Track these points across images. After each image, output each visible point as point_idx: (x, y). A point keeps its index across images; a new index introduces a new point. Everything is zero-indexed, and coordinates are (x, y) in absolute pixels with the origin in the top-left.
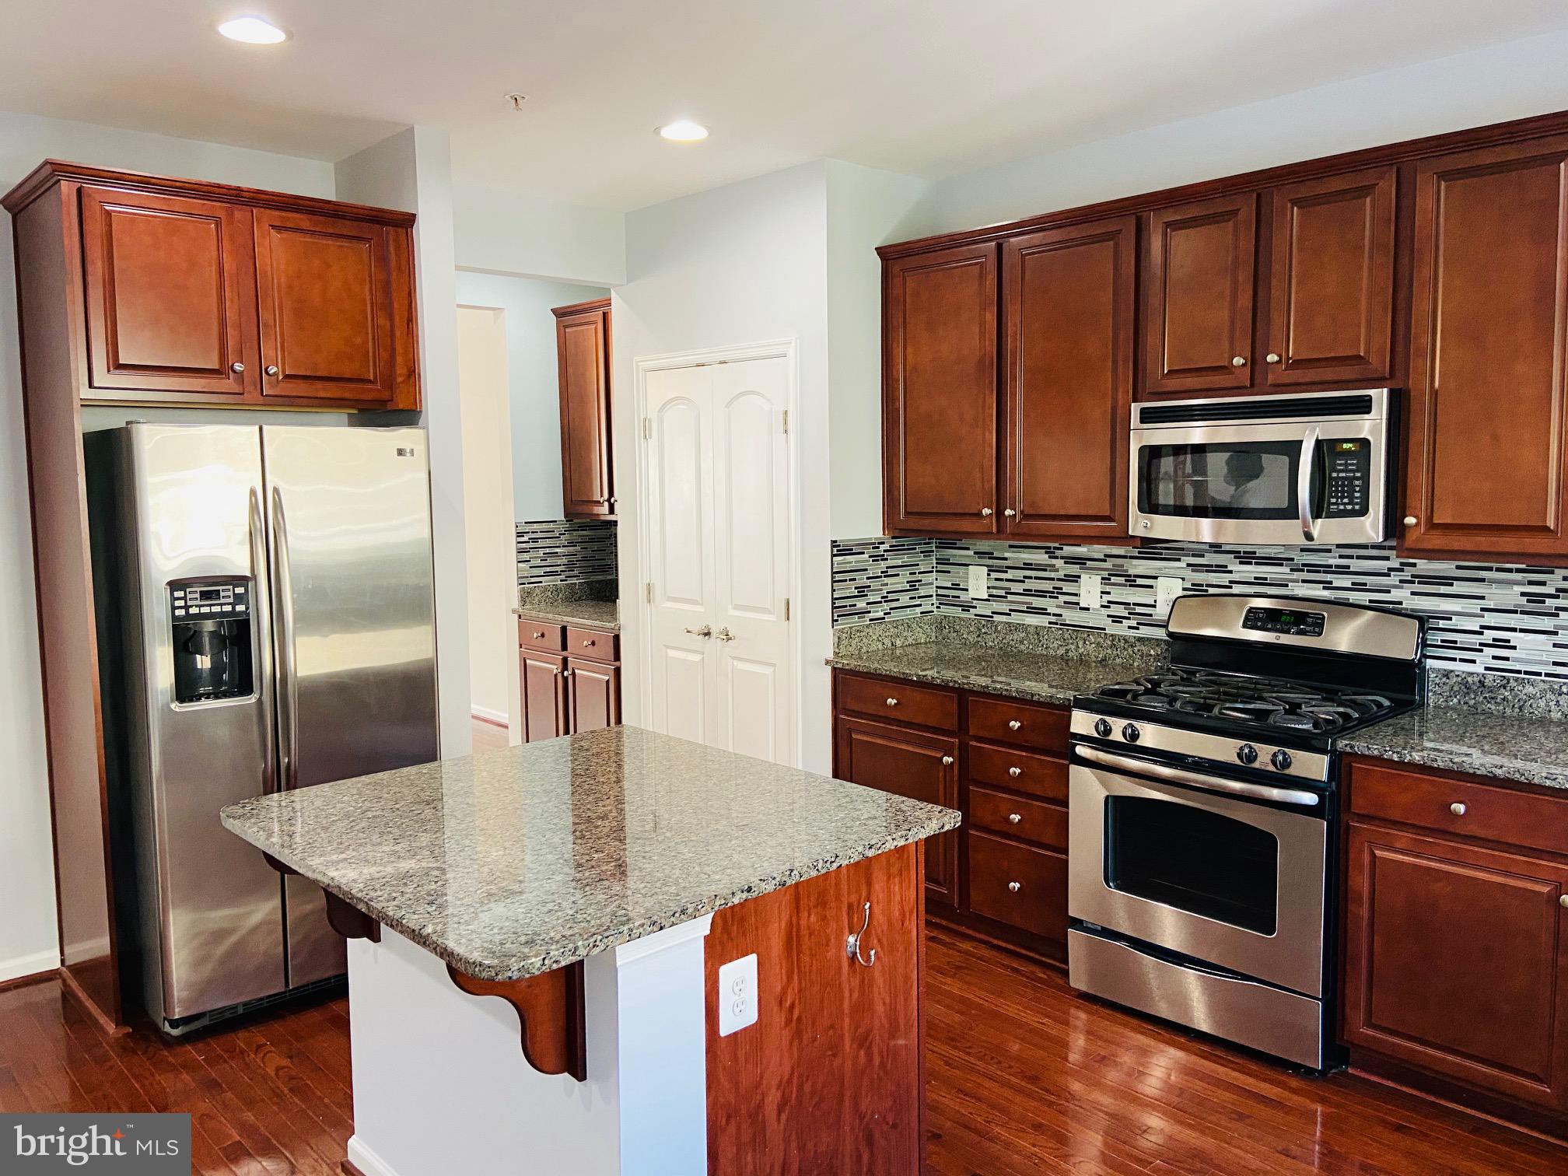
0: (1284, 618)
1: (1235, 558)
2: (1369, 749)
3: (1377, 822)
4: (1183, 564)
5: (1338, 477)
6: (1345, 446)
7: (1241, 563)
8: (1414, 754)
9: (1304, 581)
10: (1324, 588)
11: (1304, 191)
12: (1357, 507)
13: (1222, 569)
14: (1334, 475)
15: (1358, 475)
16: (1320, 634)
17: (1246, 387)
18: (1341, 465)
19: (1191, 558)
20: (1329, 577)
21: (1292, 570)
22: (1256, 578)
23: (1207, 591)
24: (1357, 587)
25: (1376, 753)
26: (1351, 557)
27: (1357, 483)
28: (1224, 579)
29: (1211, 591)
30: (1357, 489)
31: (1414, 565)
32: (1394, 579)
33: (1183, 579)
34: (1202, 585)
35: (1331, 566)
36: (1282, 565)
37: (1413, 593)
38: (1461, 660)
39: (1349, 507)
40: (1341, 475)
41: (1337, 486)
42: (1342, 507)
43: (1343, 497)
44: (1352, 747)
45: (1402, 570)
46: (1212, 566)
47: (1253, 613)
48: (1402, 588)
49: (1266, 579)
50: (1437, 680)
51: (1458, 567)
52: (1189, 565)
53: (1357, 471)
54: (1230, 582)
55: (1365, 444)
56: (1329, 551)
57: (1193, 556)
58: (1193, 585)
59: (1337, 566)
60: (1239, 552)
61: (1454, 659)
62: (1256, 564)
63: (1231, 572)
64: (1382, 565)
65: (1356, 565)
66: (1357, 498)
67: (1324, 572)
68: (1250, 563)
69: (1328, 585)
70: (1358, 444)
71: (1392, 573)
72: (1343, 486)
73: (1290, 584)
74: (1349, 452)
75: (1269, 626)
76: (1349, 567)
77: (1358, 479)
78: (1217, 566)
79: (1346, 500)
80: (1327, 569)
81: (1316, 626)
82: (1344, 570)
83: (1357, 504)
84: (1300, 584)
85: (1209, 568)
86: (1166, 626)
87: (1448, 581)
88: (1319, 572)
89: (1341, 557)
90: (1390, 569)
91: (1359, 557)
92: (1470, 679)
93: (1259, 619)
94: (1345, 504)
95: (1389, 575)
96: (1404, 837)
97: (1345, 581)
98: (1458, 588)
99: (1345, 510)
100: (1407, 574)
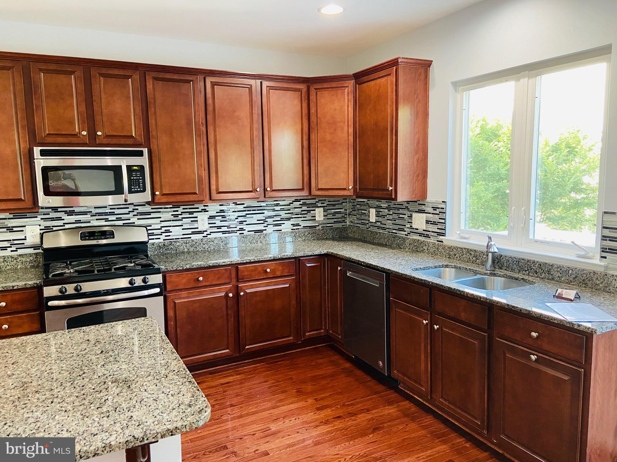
0: (96, 234)
1: (65, 213)
2: (173, 268)
3: (174, 292)
4: (39, 219)
5: (134, 179)
6: (135, 168)
7: (68, 215)
8: (187, 266)
9: (97, 220)
10: (105, 221)
11: (104, 71)
12: (142, 189)
13: (60, 219)
14: (132, 178)
15: (141, 178)
16: (114, 238)
17: (87, 144)
18: (134, 174)
19: (43, 216)
20: (107, 217)
21: (91, 216)
22: (75, 221)
23: (53, 229)
24: (118, 219)
25: (175, 269)
26: (115, 209)
27: (141, 181)
28: (60, 223)
29: (55, 229)
30: (141, 183)
31: (137, 209)
32: (131, 214)
33: (40, 225)
34: (50, 227)
35: (107, 213)
36: (87, 214)
37: (138, 219)
38: (156, 239)
39: (139, 189)
40: (134, 178)
41: (133, 182)
42: (136, 189)
43: (136, 186)
44: (167, 269)
45: (134, 212)
46: (54, 218)
47: (82, 234)
48: (134, 218)
49: (80, 221)
50: (150, 247)
51: (152, 209)
52: (42, 219)
53: (140, 177)
54: (64, 224)
55: (142, 167)
56: (106, 207)
57: (44, 214)
58: (45, 227)
59: (109, 213)
60: (67, 211)
61: (153, 239)
62: (75, 215)
63: (64, 220)
64: (126, 211)
65: (117, 211)
66: (141, 186)
67: (105, 215)
68: (73, 215)
69: (107, 220)
70: (139, 167)
71: (130, 213)
72: (136, 182)
73: (91, 221)
74: (136, 170)
75: (92, 238)
76: (114, 212)
77: (141, 179)
78: (56, 218)
79: (137, 187)
80: (106, 214)
81: (111, 235)
82: (112, 214)
83: (141, 188)
84: (96, 221)
85: (53, 219)
86: (41, 246)
87: (149, 213)
88: (103, 215)
89: (111, 209)
90: (129, 212)
91: (118, 208)
92: (160, 244)
93: (87, 236)
94: (137, 188)
95: (129, 214)
96: (184, 294)
97: (113, 218)
98: (153, 215)
99: (137, 190)
100: (135, 213)
